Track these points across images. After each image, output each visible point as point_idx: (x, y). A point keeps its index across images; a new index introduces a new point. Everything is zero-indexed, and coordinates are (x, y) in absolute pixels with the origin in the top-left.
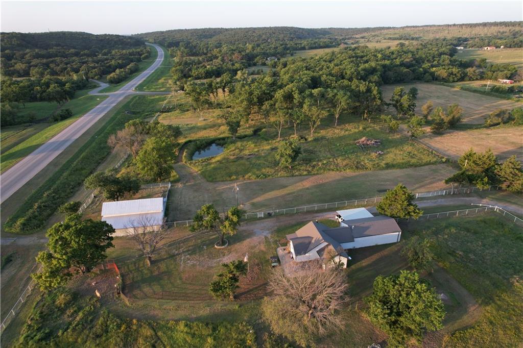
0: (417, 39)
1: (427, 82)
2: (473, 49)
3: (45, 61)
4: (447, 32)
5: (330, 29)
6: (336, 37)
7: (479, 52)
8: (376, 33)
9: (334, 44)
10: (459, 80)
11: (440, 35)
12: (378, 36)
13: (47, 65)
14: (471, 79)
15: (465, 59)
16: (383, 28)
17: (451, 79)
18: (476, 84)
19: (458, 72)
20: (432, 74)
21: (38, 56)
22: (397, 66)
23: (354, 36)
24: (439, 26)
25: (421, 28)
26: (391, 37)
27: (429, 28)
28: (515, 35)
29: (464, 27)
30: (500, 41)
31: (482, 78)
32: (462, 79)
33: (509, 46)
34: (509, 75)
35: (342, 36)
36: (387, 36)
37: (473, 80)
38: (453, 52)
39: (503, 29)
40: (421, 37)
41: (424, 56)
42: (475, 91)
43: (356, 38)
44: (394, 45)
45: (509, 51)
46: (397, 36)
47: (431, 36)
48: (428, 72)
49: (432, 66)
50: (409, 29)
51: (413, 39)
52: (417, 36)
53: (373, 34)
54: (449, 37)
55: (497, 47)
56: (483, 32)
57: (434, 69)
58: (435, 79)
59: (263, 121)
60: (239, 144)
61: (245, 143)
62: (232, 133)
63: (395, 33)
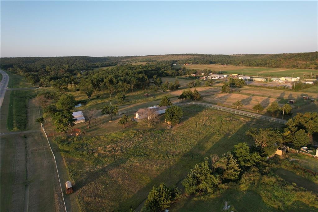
0: (155, 61)
1: (164, 77)
2: (180, 65)
4: (167, 58)
5: (108, 57)
6: (113, 61)
7: (183, 66)
8: (134, 59)
9: (113, 64)
10: (176, 76)
11: (165, 59)
14: (181, 75)
15: (177, 68)
16: (137, 56)
17: (173, 75)
18: (183, 77)
19: (176, 72)
20: (166, 73)
22: (150, 70)
23: (122, 60)
24: (163, 55)
25: (155, 56)
26: (142, 60)
27: (159, 56)
28: (195, 59)
29: (174, 55)
30: (190, 62)
31: (185, 74)
32: (177, 75)
33: (193, 63)
34: (194, 73)
35: (115, 61)
36: (140, 60)
37: (182, 75)
38: (172, 66)
39: (190, 57)
40: (156, 60)
41: (160, 67)
42: (183, 79)
43: (123, 61)
44: (144, 64)
45: (194, 65)
46: (145, 60)
47: (160, 60)
48: (164, 73)
49: (165, 71)
50: (149, 57)
51: (152, 61)
52: (154, 60)
53: (132, 59)
54: (169, 60)
55: (189, 64)
56: (183, 58)
57: (166, 71)
58: (167, 75)
59: (98, 94)
60: (93, 101)
61: (96, 100)
62: (89, 98)
63: (143, 59)
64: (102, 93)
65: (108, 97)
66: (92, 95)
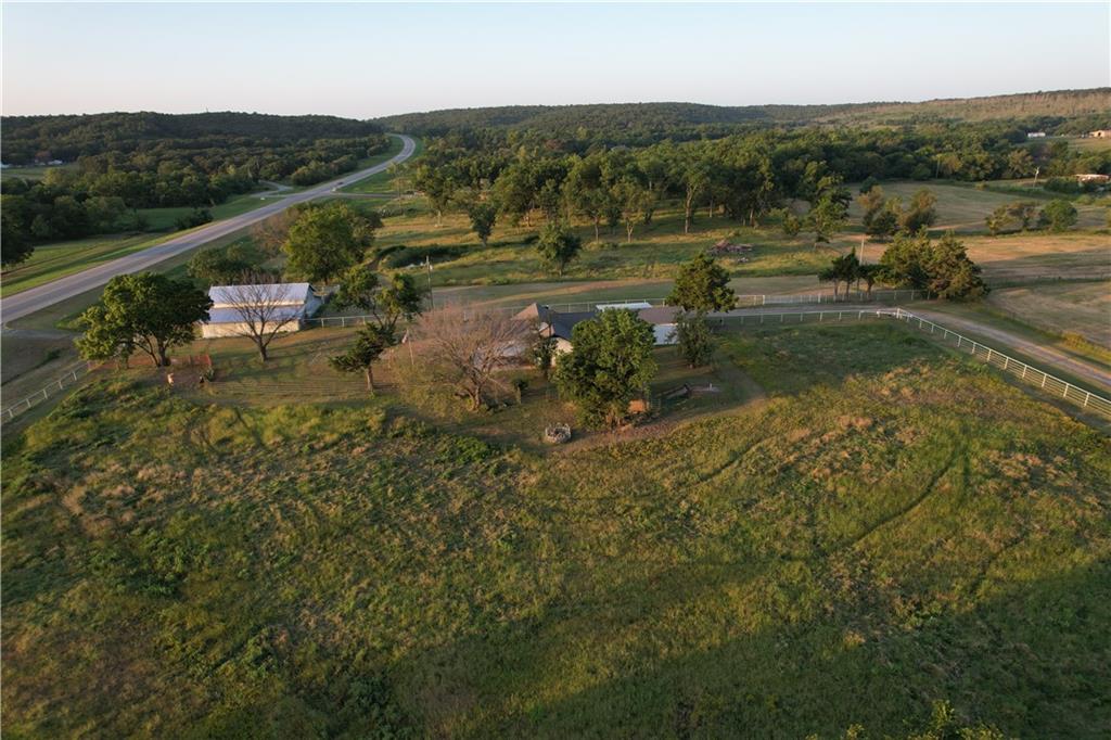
0: (949, 122)
1: (921, 179)
2: (1068, 136)
3: (187, 152)
4: (1019, 107)
5: (766, 106)
6: (776, 122)
11: (1004, 114)
13: (190, 159)
14: (1016, 176)
16: (883, 104)
17: (972, 174)
18: (1019, 184)
19: (987, 161)
20: (933, 166)
21: (177, 146)
23: (816, 119)
26: (892, 119)
29: (1059, 96)
32: (997, 174)
35: (789, 118)
36: (885, 119)
37: (1020, 178)
42: (1010, 191)
46: (905, 117)
48: (924, 162)
50: (937, 104)
52: (951, 117)
54: (1022, 116)
57: (938, 156)
58: (938, 175)
62: (481, 235)
63: (905, 113)
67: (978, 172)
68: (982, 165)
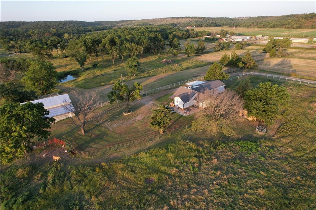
4: (165, 21)
5: (101, 21)
6: (107, 25)
9: (107, 28)
10: (187, 38)
11: (163, 23)
12: (130, 24)
16: (131, 20)
24: (161, 18)
25: (152, 20)
26: (138, 24)
28: (197, 22)
30: (192, 24)
31: (197, 37)
32: (189, 37)
33: (197, 26)
35: (109, 25)
36: (136, 24)
39: (191, 20)
40: (154, 24)
43: (118, 26)
45: (198, 28)
46: (141, 24)
47: (159, 24)
50: (146, 20)
51: (150, 25)
52: (152, 23)
53: (127, 23)
54: (168, 23)
55: (192, 27)
56: (183, 21)
59: (95, 61)
60: (89, 72)
61: (92, 71)
62: (81, 66)
64: (100, 59)
65: (109, 66)
66: (86, 63)
67: (185, 36)
68: (185, 35)
